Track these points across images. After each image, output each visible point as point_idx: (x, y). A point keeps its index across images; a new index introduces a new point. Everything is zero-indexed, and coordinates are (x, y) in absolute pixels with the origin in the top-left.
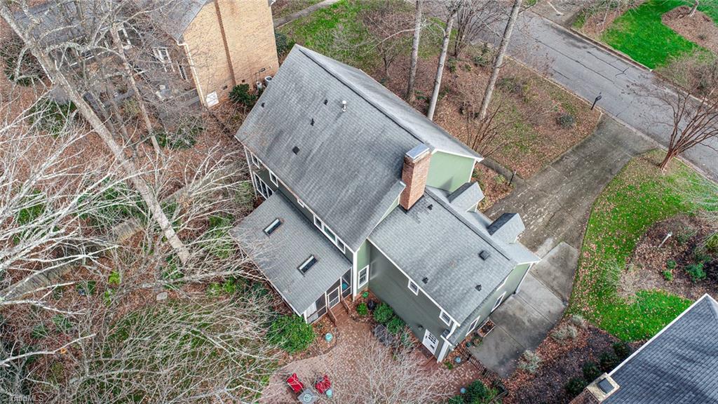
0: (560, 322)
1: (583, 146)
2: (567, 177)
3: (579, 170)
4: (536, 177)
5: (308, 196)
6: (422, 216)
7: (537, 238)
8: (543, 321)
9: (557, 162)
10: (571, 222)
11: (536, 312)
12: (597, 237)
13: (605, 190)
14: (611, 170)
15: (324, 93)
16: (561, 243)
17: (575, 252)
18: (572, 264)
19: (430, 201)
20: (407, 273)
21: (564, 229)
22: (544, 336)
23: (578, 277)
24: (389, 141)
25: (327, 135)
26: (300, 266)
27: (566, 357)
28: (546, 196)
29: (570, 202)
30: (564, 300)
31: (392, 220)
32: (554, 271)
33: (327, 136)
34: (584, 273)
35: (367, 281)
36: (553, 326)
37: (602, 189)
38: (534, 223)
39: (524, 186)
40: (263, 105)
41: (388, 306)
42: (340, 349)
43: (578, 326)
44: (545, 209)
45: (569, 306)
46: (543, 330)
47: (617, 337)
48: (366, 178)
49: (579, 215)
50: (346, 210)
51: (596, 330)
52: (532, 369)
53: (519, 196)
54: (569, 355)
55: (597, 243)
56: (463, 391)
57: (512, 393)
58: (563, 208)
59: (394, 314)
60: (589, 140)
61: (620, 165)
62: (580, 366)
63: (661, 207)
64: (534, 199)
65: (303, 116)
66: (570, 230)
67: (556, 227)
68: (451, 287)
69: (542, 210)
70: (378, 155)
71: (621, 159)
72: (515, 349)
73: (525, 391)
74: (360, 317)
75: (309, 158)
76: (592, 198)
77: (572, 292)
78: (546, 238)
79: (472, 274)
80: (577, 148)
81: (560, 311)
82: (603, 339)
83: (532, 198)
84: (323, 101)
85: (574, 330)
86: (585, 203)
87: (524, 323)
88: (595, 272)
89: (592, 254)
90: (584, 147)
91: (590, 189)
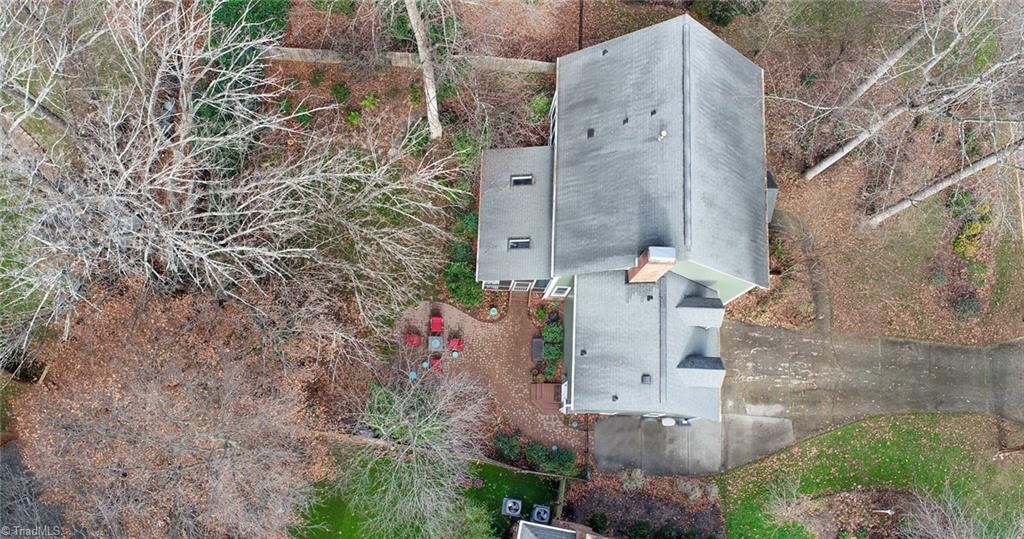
0: (697, 476)
1: (948, 351)
2: (883, 366)
3: (907, 371)
4: (849, 338)
5: (564, 188)
6: (637, 299)
7: (770, 395)
8: (683, 463)
9: (894, 343)
10: (825, 411)
11: (686, 451)
12: (829, 448)
13: (903, 415)
14: (941, 402)
15: (661, 102)
16: (787, 420)
17: (791, 438)
18: (772, 446)
19: (655, 293)
20: (576, 333)
21: (807, 411)
22: (670, 474)
23: (762, 460)
24: (664, 212)
25: (625, 147)
26: (512, 239)
27: (667, 505)
28: (832, 365)
29: (848, 393)
30: (724, 465)
31: (609, 278)
32: (748, 436)
33: (624, 149)
34: (774, 463)
35: (565, 295)
36: (687, 475)
37: (905, 410)
38: (785, 379)
39: (824, 336)
40: (605, 52)
41: (563, 331)
42: (495, 328)
43: (705, 494)
44: (814, 377)
45: (722, 474)
46: (673, 469)
47: (727, 533)
48: (617, 224)
49: (839, 412)
50: (579, 234)
51: (718, 511)
52: (628, 486)
53: (805, 340)
54: (670, 506)
55: (822, 452)
56: (554, 448)
57: (591, 485)
58: (835, 391)
59: (561, 342)
60: (966, 352)
61: (960, 407)
62: (668, 521)
63: (938, 483)
64: (816, 357)
65: (624, 105)
66: (812, 418)
67: (802, 402)
68: (597, 377)
69: (811, 375)
70: (645, 214)
71: (972, 402)
72: (633, 459)
73: (603, 494)
74: (535, 318)
75: (595, 154)
76: (879, 409)
77: (739, 467)
78: (778, 402)
79: (622, 384)
80: (939, 347)
81: (709, 470)
82: (714, 523)
83: (815, 354)
84: (653, 109)
85: (698, 494)
86: (864, 408)
87: (665, 450)
88: (783, 471)
89: (803, 454)
90: (949, 354)
91: (889, 400)
